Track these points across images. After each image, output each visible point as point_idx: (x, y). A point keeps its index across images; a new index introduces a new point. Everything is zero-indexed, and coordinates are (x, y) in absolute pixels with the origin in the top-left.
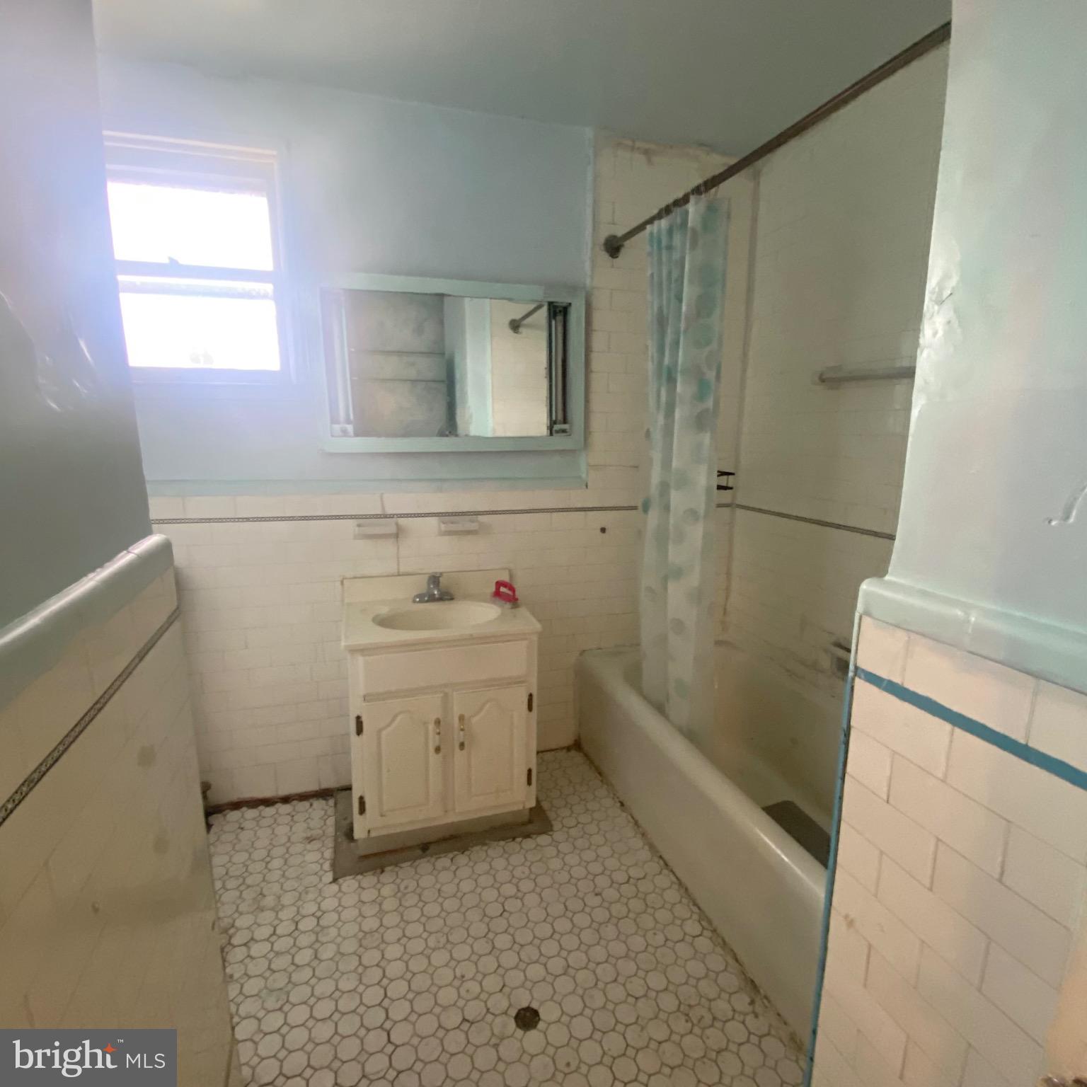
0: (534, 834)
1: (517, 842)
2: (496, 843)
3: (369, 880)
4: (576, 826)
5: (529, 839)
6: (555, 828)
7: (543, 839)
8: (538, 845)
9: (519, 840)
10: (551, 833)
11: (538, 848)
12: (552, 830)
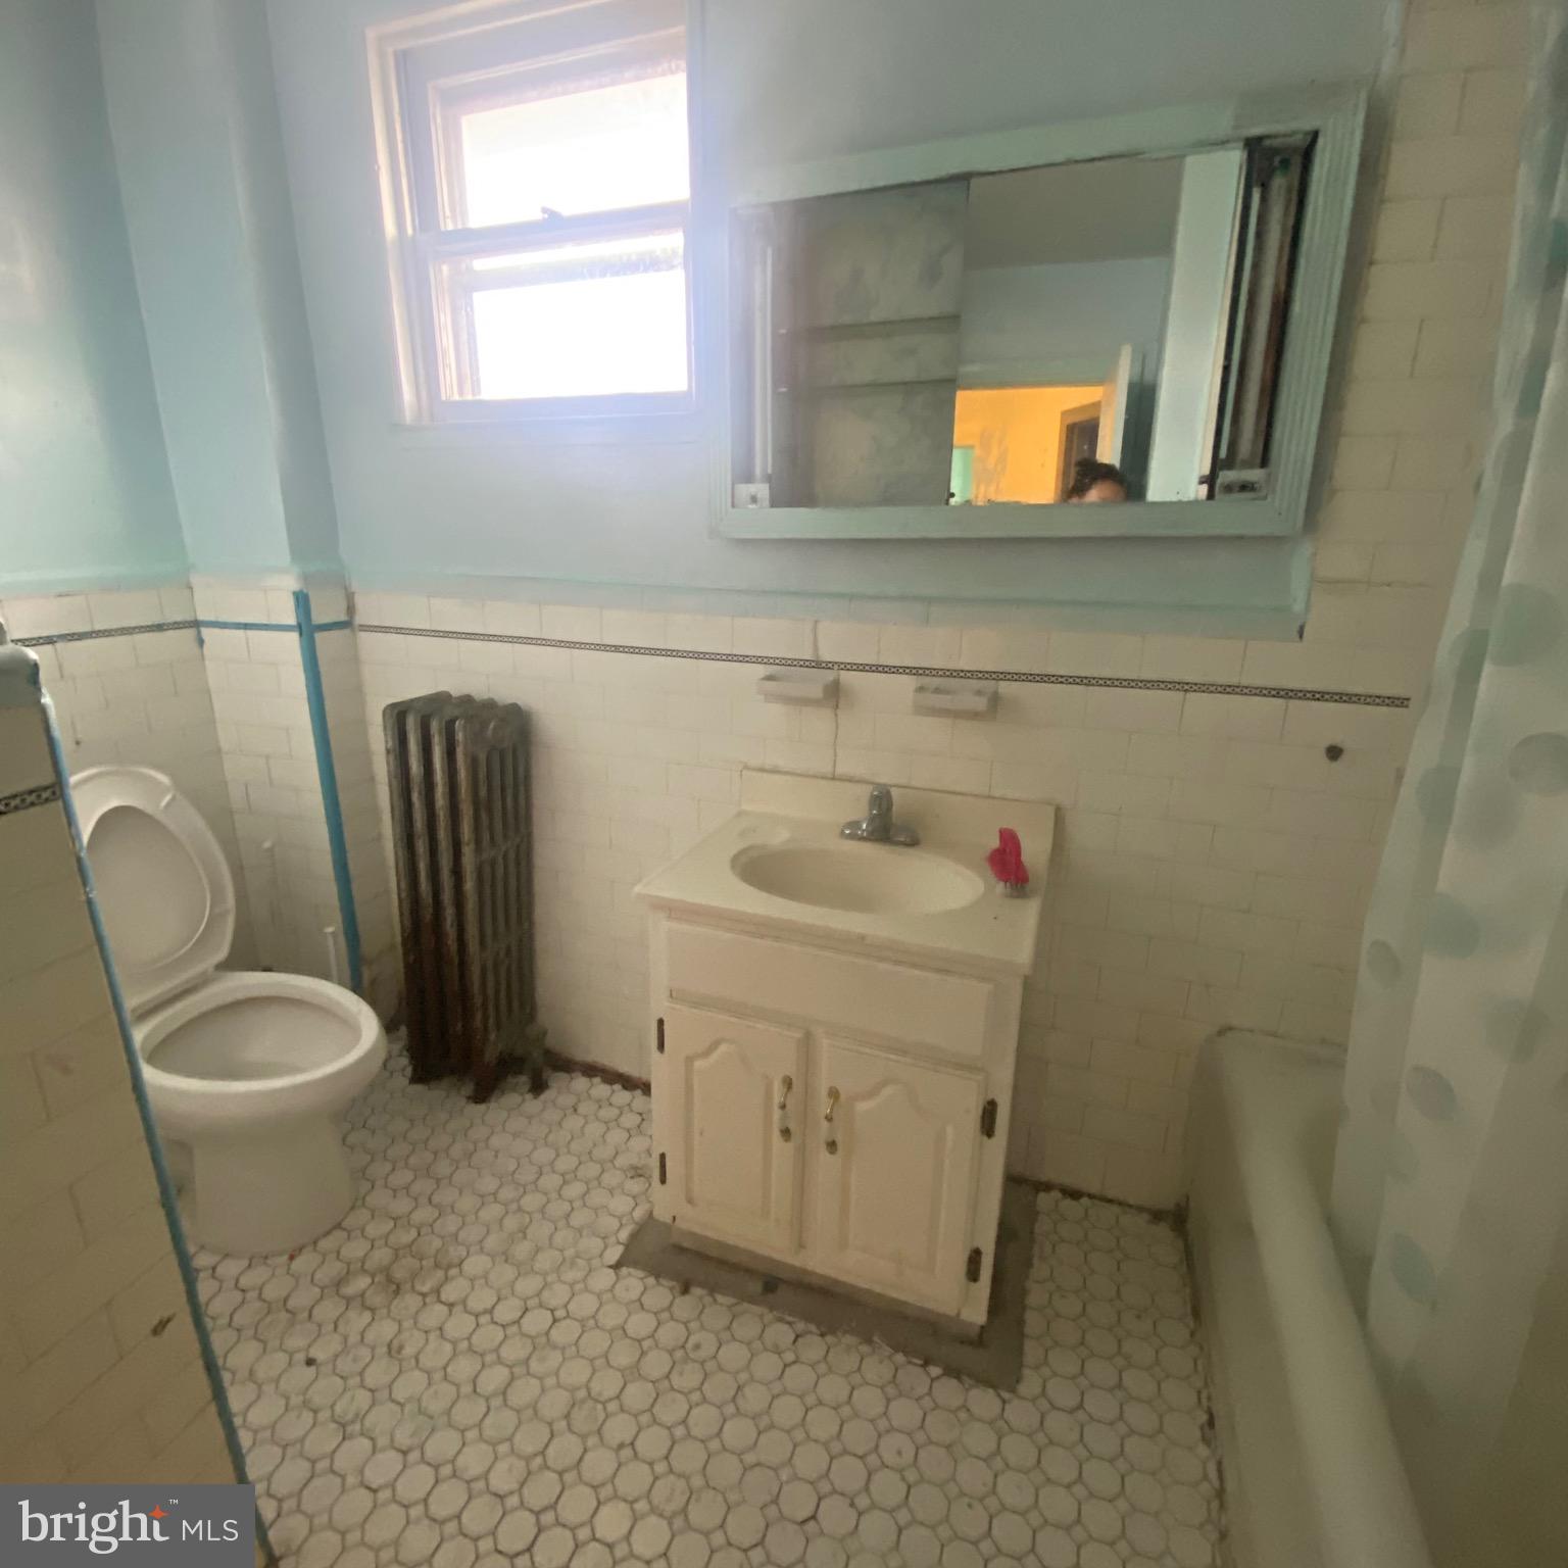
0: (970, 1376)
1: (928, 1374)
2: (888, 1350)
3: (660, 1294)
4: (1072, 1411)
5: (954, 1382)
6: (1023, 1389)
7: (983, 1401)
8: (965, 1407)
9: (935, 1371)
10: (1006, 1395)
11: (963, 1415)
12: (1013, 1391)
